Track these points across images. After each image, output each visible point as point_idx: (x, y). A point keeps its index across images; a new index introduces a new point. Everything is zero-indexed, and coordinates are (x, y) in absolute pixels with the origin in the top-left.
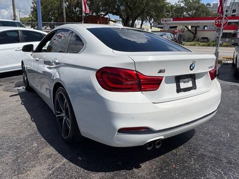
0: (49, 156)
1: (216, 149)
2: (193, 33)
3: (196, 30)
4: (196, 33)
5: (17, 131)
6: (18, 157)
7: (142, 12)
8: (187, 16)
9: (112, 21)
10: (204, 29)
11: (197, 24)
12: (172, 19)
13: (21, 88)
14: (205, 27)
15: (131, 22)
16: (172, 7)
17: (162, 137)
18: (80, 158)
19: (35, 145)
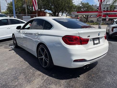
0: (40, 75)
1: (108, 68)
2: (86, 18)
3: (87, 17)
4: (87, 19)
5: (20, 66)
6: (26, 76)
7: (62, 9)
8: (83, 10)
9: (48, 13)
10: (91, 16)
11: (88, 14)
12: (76, 12)
13: (12, 46)
14: (91, 15)
15: (57, 13)
16: (76, 6)
17: (89, 63)
18: (54, 75)
19: (31, 71)
